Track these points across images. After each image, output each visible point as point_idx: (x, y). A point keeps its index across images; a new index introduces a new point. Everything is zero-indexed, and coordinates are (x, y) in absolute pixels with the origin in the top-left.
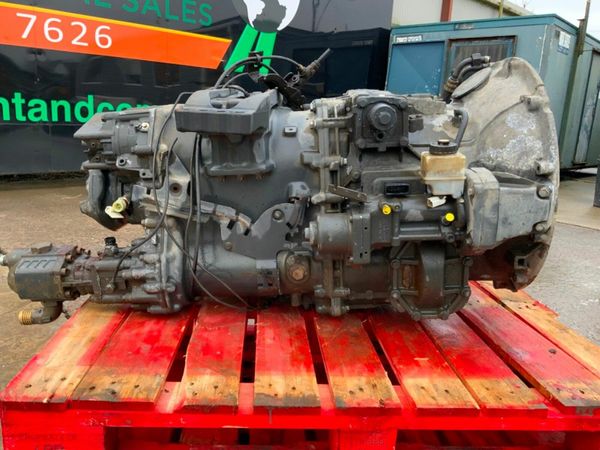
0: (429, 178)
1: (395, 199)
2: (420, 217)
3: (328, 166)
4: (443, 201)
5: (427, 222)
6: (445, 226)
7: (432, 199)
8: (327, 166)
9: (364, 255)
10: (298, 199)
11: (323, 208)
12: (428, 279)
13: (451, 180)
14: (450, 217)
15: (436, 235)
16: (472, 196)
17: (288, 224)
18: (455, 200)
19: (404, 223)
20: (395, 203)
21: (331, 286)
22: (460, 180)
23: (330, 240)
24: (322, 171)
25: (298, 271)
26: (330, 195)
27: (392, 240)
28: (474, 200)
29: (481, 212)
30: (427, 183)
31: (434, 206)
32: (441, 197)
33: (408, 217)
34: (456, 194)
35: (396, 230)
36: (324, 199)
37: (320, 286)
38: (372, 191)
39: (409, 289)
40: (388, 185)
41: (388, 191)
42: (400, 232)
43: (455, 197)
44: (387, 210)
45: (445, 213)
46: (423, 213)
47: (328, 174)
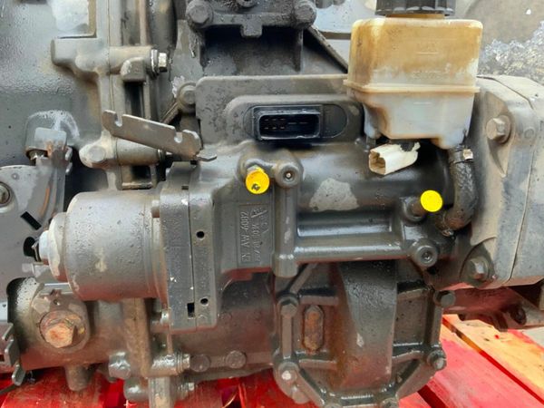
0: (379, 86)
1: (285, 153)
2: (349, 200)
3: (116, 71)
4: (411, 157)
5: (364, 213)
6: (410, 223)
7: (383, 151)
8: (113, 71)
9: (198, 306)
10: (45, 153)
11: (112, 177)
12: (360, 341)
13: (440, 95)
14: (431, 201)
15: (389, 247)
16: (500, 142)
17: (27, 217)
18: (446, 153)
19: (306, 216)
20: (283, 162)
21: (144, 354)
22: (466, 94)
23: (102, 267)
24: (103, 84)
25: (57, 329)
26: (128, 146)
27: (275, 261)
28: (507, 153)
29: (524, 186)
30: (373, 102)
31: (389, 168)
32: (406, 144)
33: (319, 201)
34: (449, 137)
35: (288, 235)
36: (110, 155)
37: (122, 354)
38: (223, 131)
39: (319, 356)
40: (265, 113)
41: (263, 132)
42: (297, 240)
43: (445, 144)
44: (259, 182)
45: (415, 190)
46: (357, 188)
47: (119, 93)
